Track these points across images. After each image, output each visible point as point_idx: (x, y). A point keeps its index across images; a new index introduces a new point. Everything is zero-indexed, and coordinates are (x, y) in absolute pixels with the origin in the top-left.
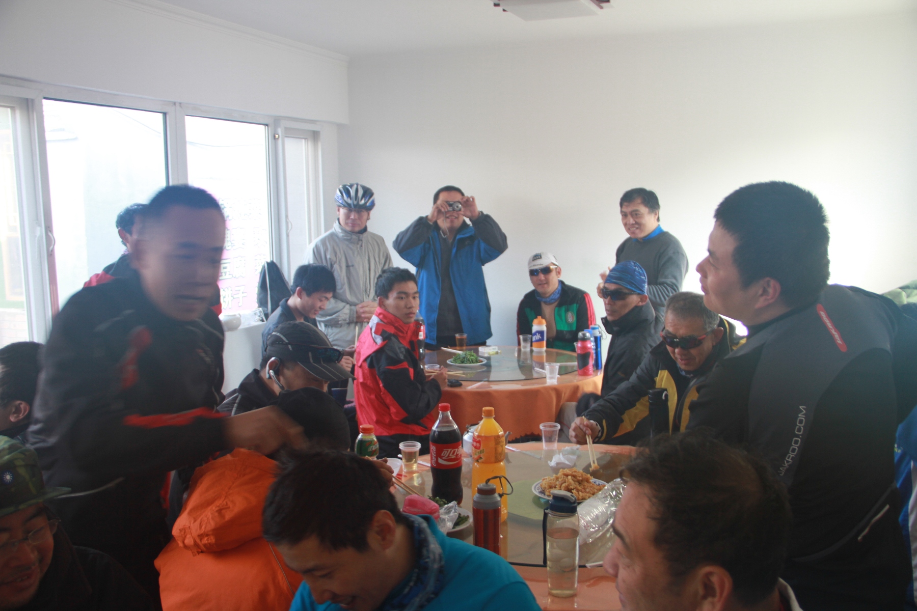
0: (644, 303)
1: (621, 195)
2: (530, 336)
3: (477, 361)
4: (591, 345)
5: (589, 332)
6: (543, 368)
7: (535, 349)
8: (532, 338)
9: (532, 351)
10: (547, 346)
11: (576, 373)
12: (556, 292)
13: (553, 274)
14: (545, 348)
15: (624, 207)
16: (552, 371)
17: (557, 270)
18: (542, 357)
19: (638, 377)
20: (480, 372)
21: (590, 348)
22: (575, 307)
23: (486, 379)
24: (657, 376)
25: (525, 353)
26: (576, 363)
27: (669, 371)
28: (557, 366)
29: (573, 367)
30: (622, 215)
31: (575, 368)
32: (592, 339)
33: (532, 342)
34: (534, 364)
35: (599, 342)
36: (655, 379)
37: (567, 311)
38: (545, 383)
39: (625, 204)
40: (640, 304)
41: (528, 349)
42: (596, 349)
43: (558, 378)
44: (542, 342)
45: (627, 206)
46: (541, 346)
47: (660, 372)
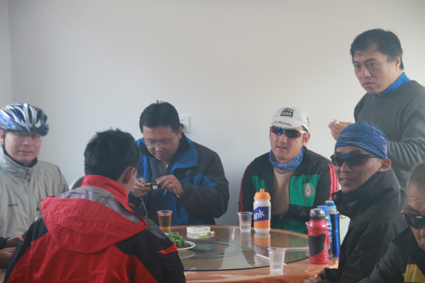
0: (386, 170)
1: (351, 41)
2: (251, 213)
3: (183, 245)
4: (326, 225)
5: (324, 209)
6: (267, 254)
7: (256, 229)
8: (253, 216)
9: (253, 232)
10: (272, 227)
11: (308, 260)
12: (297, 159)
13: (299, 140)
14: (269, 229)
15: (356, 56)
16: (277, 258)
17: (305, 136)
18: (265, 240)
19: (382, 273)
20: (187, 258)
21: (325, 229)
22: (315, 177)
23: (194, 269)
24: (405, 272)
25: (245, 234)
26: (308, 248)
27: (419, 266)
28: (283, 252)
29: (304, 252)
30: (355, 66)
31: (308, 255)
32: (328, 218)
33: (253, 221)
34: (256, 249)
35: (336, 221)
36: (403, 275)
37: (305, 182)
38: (269, 273)
39: (358, 52)
40: (382, 170)
41: (249, 230)
42: (333, 230)
43: (284, 266)
44: (266, 221)
45: (359, 55)
46: (264, 227)
47: (408, 266)
